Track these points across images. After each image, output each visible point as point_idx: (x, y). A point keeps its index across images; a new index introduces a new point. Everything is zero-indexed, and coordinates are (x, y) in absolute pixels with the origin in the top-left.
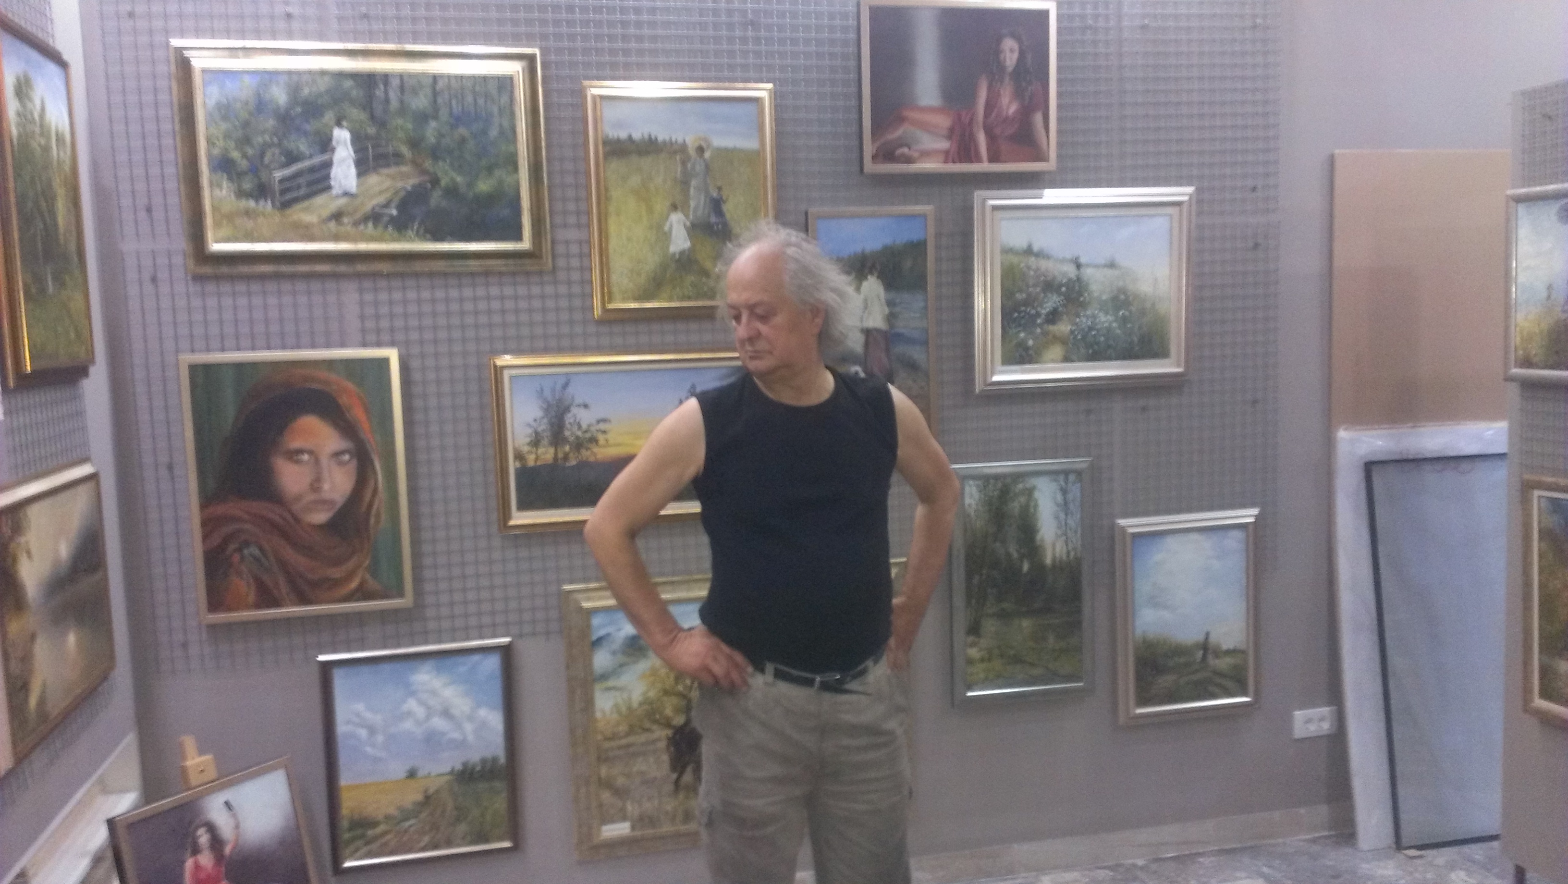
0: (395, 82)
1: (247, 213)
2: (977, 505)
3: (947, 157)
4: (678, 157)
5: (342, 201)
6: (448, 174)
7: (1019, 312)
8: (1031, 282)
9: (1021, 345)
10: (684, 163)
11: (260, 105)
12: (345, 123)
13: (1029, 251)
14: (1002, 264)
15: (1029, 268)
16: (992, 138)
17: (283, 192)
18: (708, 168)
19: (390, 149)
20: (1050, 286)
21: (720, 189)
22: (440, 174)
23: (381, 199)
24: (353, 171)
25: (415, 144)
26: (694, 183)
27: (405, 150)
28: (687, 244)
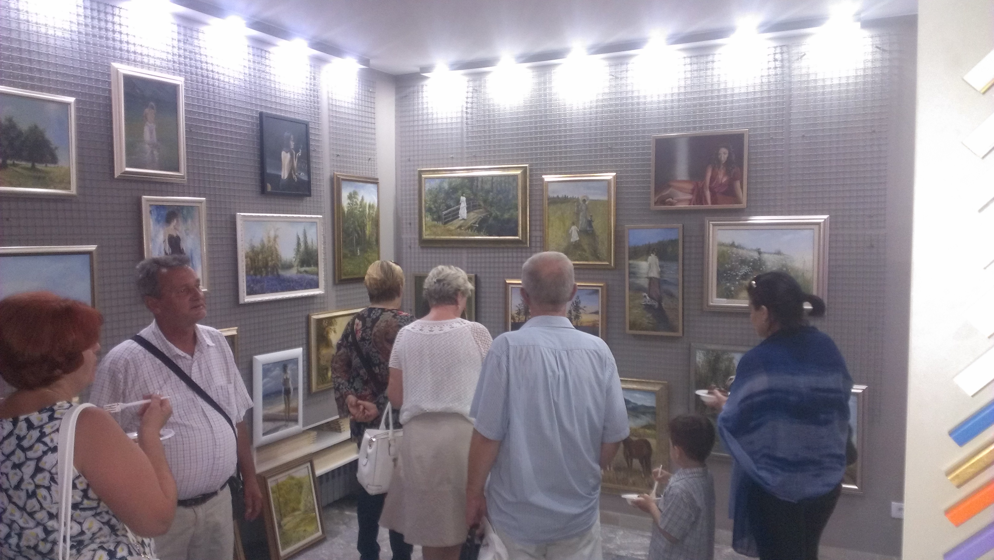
0: (480, 179)
1: (435, 226)
2: (703, 362)
3: (690, 202)
4: (575, 204)
5: (462, 221)
6: (496, 212)
7: (727, 274)
8: (733, 260)
9: (728, 289)
10: (578, 206)
11: (440, 189)
12: (464, 195)
13: (733, 245)
14: (718, 252)
15: (733, 253)
16: (713, 194)
17: (445, 219)
18: (587, 209)
19: (477, 203)
20: (744, 262)
21: (591, 216)
22: (492, 212)
23: (473, 221)
24: (466, 211)
25: (485, 201)
26: (581, 214)
27: (482, 203)
28: (578, 239)
